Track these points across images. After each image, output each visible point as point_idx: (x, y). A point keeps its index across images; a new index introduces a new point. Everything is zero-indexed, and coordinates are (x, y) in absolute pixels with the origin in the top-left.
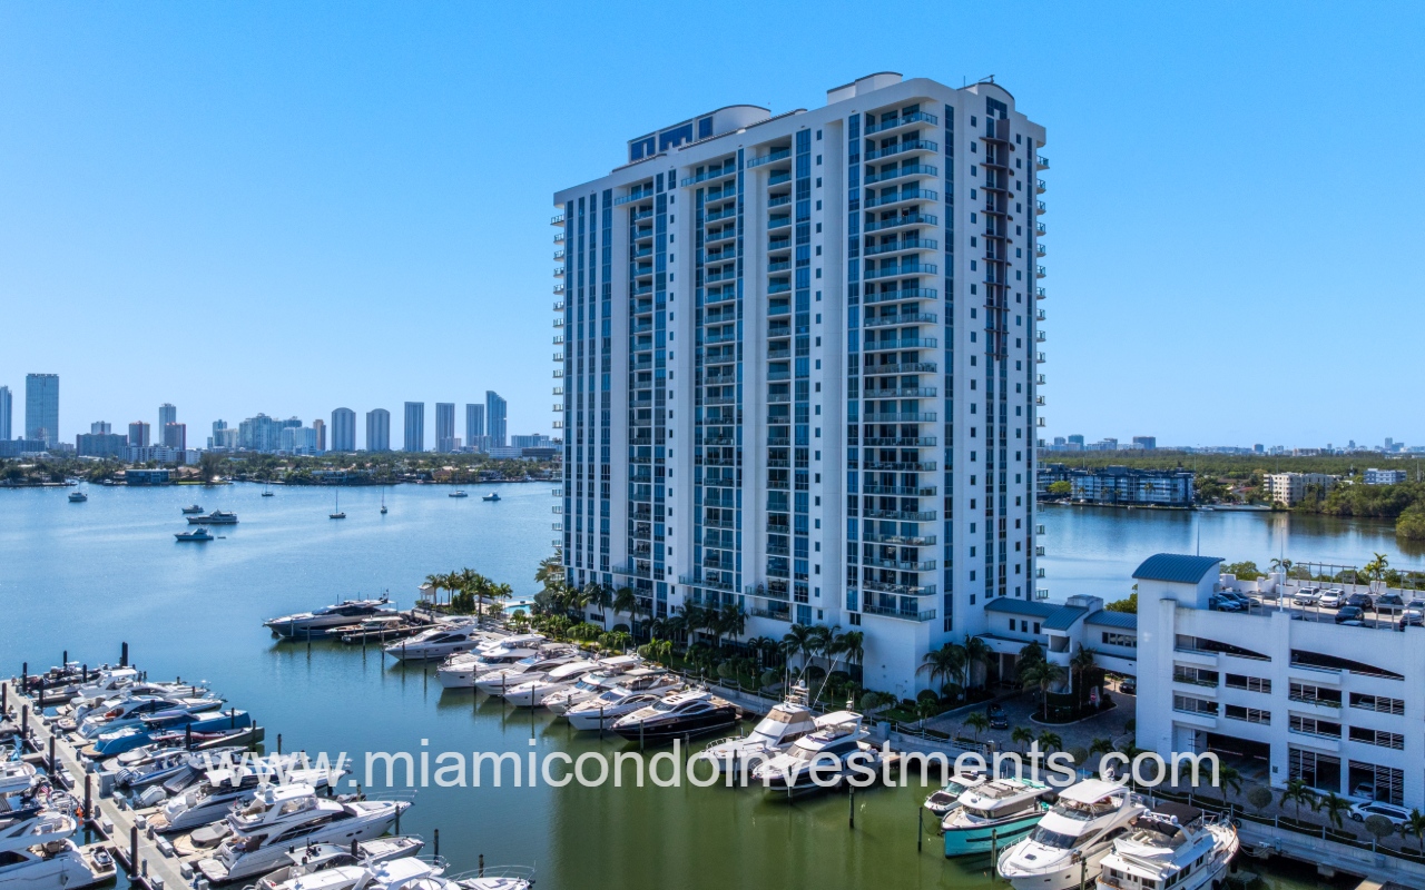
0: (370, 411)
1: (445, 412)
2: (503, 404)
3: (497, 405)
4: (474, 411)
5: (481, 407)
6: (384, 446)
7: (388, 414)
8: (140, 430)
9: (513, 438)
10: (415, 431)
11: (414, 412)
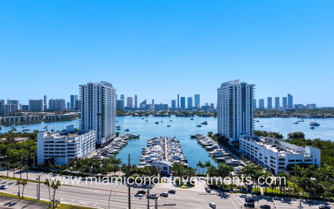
0: (259, 99)
1: (277, 99)
2: (292, 97)
3: (290, 97)
4: (284, 99)
5: (286, 98)
6: (263, 107)
7: (264, 100)
8: (212, 105)
9: (294, 105)
10: (270, 104)
11: (270, 99)
